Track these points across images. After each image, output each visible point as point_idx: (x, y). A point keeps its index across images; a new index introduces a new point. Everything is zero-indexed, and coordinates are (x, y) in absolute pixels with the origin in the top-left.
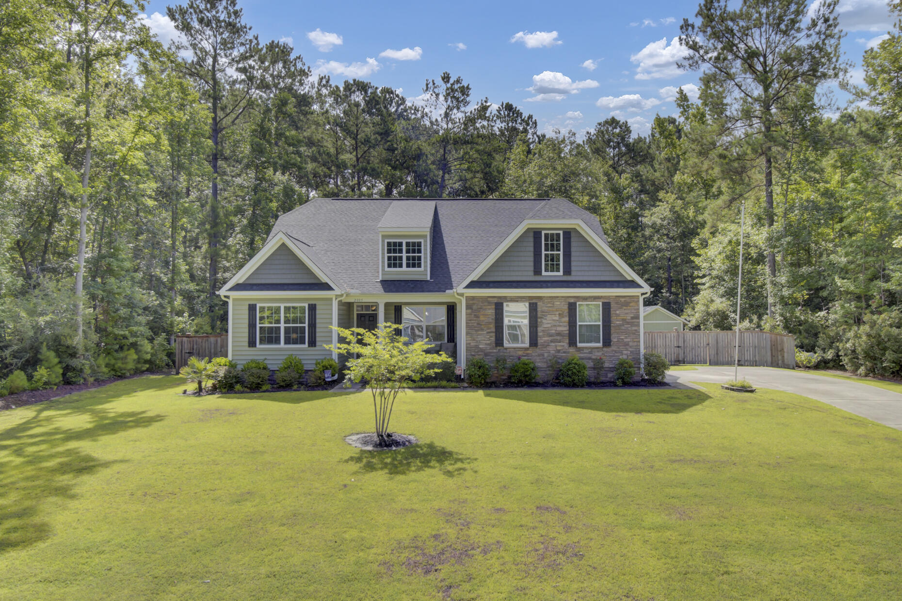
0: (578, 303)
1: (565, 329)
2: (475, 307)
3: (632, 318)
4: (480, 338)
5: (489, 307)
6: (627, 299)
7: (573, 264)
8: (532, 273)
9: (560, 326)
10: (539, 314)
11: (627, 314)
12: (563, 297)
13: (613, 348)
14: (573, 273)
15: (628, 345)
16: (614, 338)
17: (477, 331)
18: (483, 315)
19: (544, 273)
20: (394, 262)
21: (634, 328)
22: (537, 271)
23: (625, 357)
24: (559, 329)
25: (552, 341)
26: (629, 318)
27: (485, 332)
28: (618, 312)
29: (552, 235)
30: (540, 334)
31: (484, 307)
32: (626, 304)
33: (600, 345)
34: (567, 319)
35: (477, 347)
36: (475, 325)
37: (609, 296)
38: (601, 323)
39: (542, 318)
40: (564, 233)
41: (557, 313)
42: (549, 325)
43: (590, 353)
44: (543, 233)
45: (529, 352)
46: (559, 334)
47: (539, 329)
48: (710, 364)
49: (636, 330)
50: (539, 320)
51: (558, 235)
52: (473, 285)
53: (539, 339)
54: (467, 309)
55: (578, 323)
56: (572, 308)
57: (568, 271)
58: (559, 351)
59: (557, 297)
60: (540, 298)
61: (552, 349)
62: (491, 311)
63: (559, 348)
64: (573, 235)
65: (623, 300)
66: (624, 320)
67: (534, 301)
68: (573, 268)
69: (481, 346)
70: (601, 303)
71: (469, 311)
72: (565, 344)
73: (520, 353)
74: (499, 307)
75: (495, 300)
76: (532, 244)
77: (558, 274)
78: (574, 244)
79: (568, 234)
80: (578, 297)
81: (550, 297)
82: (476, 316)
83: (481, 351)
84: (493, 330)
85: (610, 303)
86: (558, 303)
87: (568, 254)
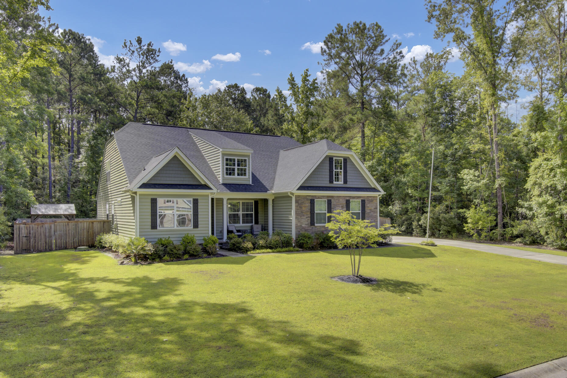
0: (350, 200)
2: (300, 202)
3: (375, 209)
4: (303, 221)
5: (307, 202)
6: (372, 198)
7: (348, 177)
8: (328, 182)
10: (332, 206)
11: (372, 206)
12: (343, 196)
14: (348, 183)
17: (301, 216)
18: (304, 206)
19: (334, 182)
20: (230, 172)
21: (375, 214)
22: (331, 181)
26: (373, 209)
27: (305, 217)
28: (368, 205)
29: (338, 160)
31: (305, 202)
34: (345, 209)
35: (301, 226)
36: (300, 212)
37: (364, 196)
38: (360, 211)
39: (333, 208)
40: (344, 159)
41: (341, 206)
44: (334, 158)
50: (332, 210)
51: (341, 160)
56: (348, 202)
57: (345, 182)
59: (341, 196)
60: (332, 197)
62: (308, 204)
64: (348, 160)
65: (370, 198)
66: (370, 210)
67: (330, 199)
68: (348, 180)
69: (303, 226)
70: (361, 200)
71: (297, 204)
73: (323, 230)
74: (312, 202)
75: (310, 198)
76: (328, 165)
77: (341, 183)
78: (348, 166)
79: (346, 160)
80: (350, 197)
81: (338, 196)
82: (301, 208)
83: (303, 228)
84: (309, 216)
85: (365, 200)
86: (341, 200)
87: (346, 172)
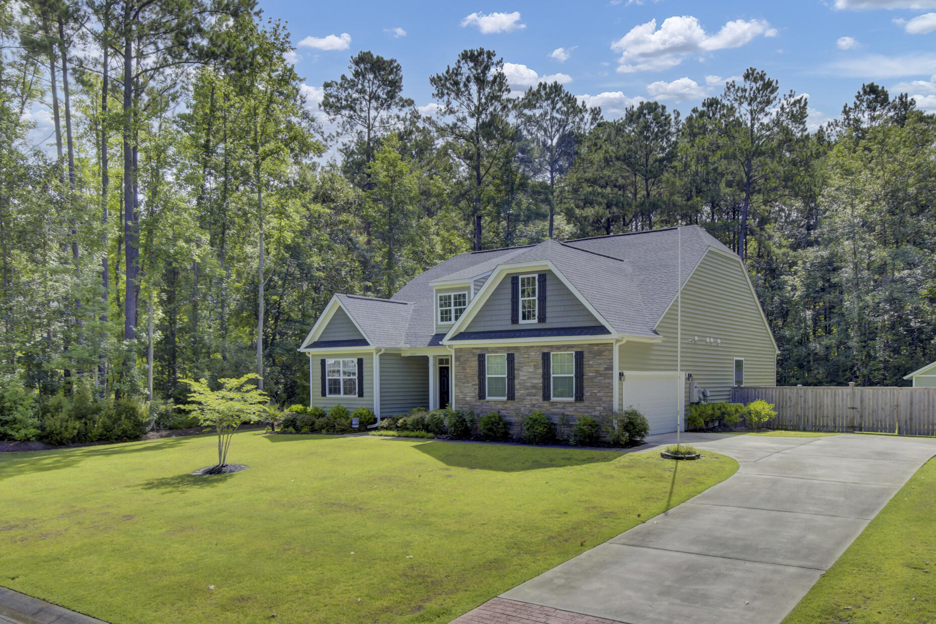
0: (552, 353)
1: (539, 381)
2: (462, 359)
3: (606, 369)
4: (466, 391)
5: (474, 359)
6: (600, 347)
7: (548, 310)
8: (510, 322)
9: (535, 378)
10: (516, 366)
11: (600, 364)
12: (537, 347)
13: (586, 403)
14: (548, 320)
15: (601, 400)
16: (587, 394)
17: (464, 383)
18: (468, 367)
19: (521, 321)
20: (445, 316)
21: (607, 381)
22: (515, 320)
23: (597, 413)
24: (535, 381)
25: (528, 395)
26: (603, 369)
27: (470, 385)
28: (591, 362)
29: (528, 279)
30: (517, 387)
31: (470, 359)
32: (599, 353)
33: (573, 399)
34: (540, 371)
35: (464, 399)
36: (462, 377)
37: (582, 345)
38: (573, 375)
39: (518, 369)
40: (540, 276)
41: (532, 364)
42: (525, 378)
43: (563, 409)
44: (520, 277)
45: (507, 405)
46: (534, 387)
47: (516, 381)
48: (900, 434)
49: (609, 383)
50: (516, 372)
51: (534, 278)
52: (460, 336)
53: (516, 392)
54: (456, 361)
55: (552, 376)
56: (546, 357)
57: (542, 319)
58: (534, 405)
59: (533, 347)
60: (517, 348)
61: (528, 402)
62: (475, 363)
63: (534, 402)
64: (548, 277)
65: (596, 348)
66: (597, 371)
67: (511, 352)
68: (548, 315)
69: (467, 399)
70: (574, 353)
71: (458, 363)
72: (540, 397)
73: (500, 406)
74: (481, 359)
75: (478, 352)
76: (510, 291)
77: (533, 322)
78: (548, 288)
79: (543, 277)
80: (551, 347)
81: (526, 347)
82: (464, 369)
83: (468, 403)
84: (477, 382)
85: (582, 352)
86: (533, 354)
87: (543, 299)
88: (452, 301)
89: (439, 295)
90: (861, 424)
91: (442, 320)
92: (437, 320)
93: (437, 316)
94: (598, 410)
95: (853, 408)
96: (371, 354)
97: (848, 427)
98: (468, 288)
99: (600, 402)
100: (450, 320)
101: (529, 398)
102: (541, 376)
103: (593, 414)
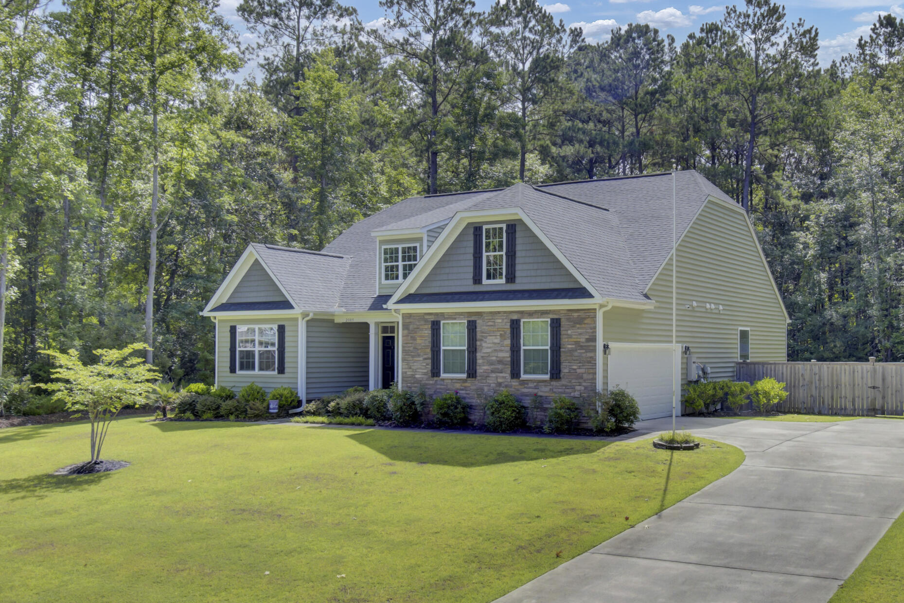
0: (522, 320)
1: (506, 355)
2: (411, 327)
3: (588, 340)
4: (416, 366)
5: (426, 327)
6: (581, 314)
7: (518, 267)
8: (471, 282)
9: (501, 351)
10: (478, 335)
11: (580, 334)
12: (505, 312)
13: (564, 382)
14: (518, 280)
15: (582, 378)
16: (565, 370)
17: (413, 357)
18: (421, 336)
19: (485, 281)
21: (589, 355)
22: (477, 280)
23: (577, 394)
24: (501, 355)
25: (492, 372)
26: (584, 340)
27: (421, 359)
28: (569, 332)
29: (495, 229)
30: (479, 361)
31: (421, 327)
32: (580, 321)
33: (547, 377)
34: (508, 342)
35: (413, 376)
36: (411, 349)
37: (559, 310)
38: (548, 347)
39: (482, 340)
40: (508, 226)
41: (498, 333)
42: (489, 350)
43: (536, 388)
44: (485, 227)
45: (466, 384)
46: (500, 362)
47: (479, 355)
49: (591, 357)
50: (478, 343)
51: (501, 229)
52: (410, 298)
53: (478, 368)
54: (403, 329)
55: (523, 348)
56: (515, 326)
57: (511, 278)
58: (500, 384)
59: (499, 312)
60: (479, 314)
61: (492, 381)
62: (427, 332)
63: (500, 380)
64: (518, 228)
65: (576, 315)
66: (577, 343)
67: (473, 318)
68: (518, 274)
69: (417, 376)
70: (549, 320)
71: (406, 332)
72: (507, 375)
73: (458, 386)
74: (436, 327)
75: (432, 318)
76: (471, 244)
77: (500, 282)
78: (519, 241)
79: (512, 227)
80: (522, 313)
81: (491, 313)
82: (414, 339)
83: (418, 381)
84: (430, 356)
85: (559, 319)
86: (500, 321)
87: (511, 255)
88: (400, 255)
89: (384, 247)
90: (883, 407)
91: (387, 278)
92: (380, 278)
93: (380, 273)
94: (578, 390)
95: (874, 388)
96: (296, 319)
97: (869, 410)
98: (420, 240)
99: (581, 381)
100: (397, 278)
101: (494, 375)
102: (508, 348)
103: (572, 394)
